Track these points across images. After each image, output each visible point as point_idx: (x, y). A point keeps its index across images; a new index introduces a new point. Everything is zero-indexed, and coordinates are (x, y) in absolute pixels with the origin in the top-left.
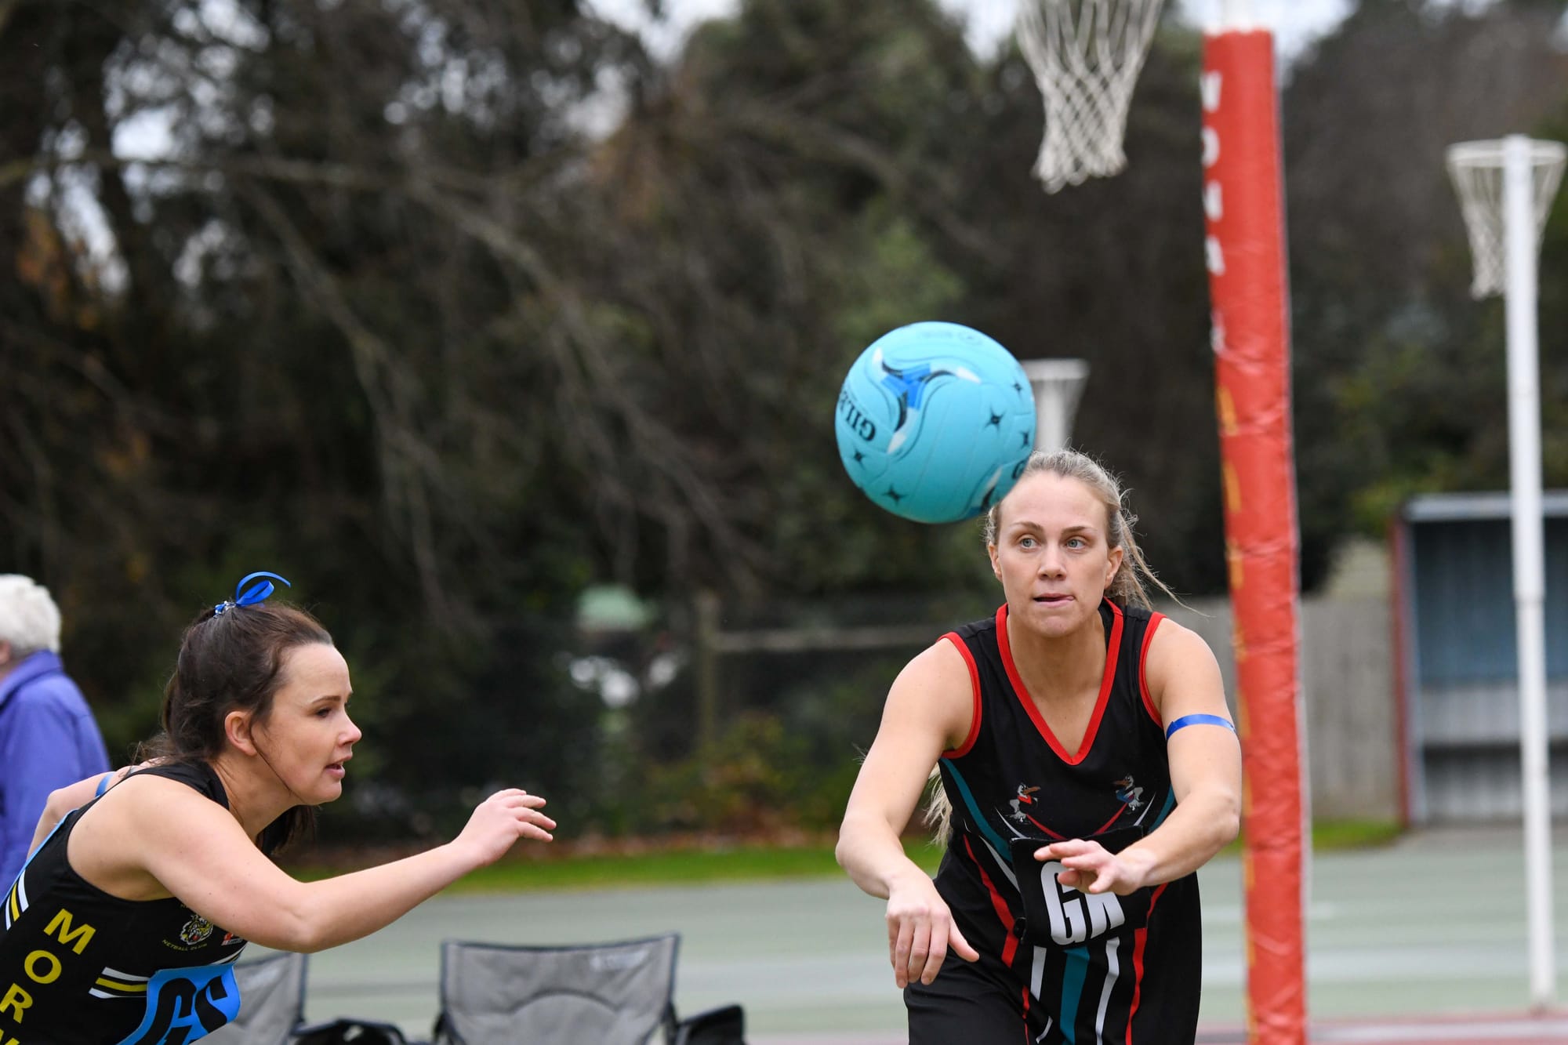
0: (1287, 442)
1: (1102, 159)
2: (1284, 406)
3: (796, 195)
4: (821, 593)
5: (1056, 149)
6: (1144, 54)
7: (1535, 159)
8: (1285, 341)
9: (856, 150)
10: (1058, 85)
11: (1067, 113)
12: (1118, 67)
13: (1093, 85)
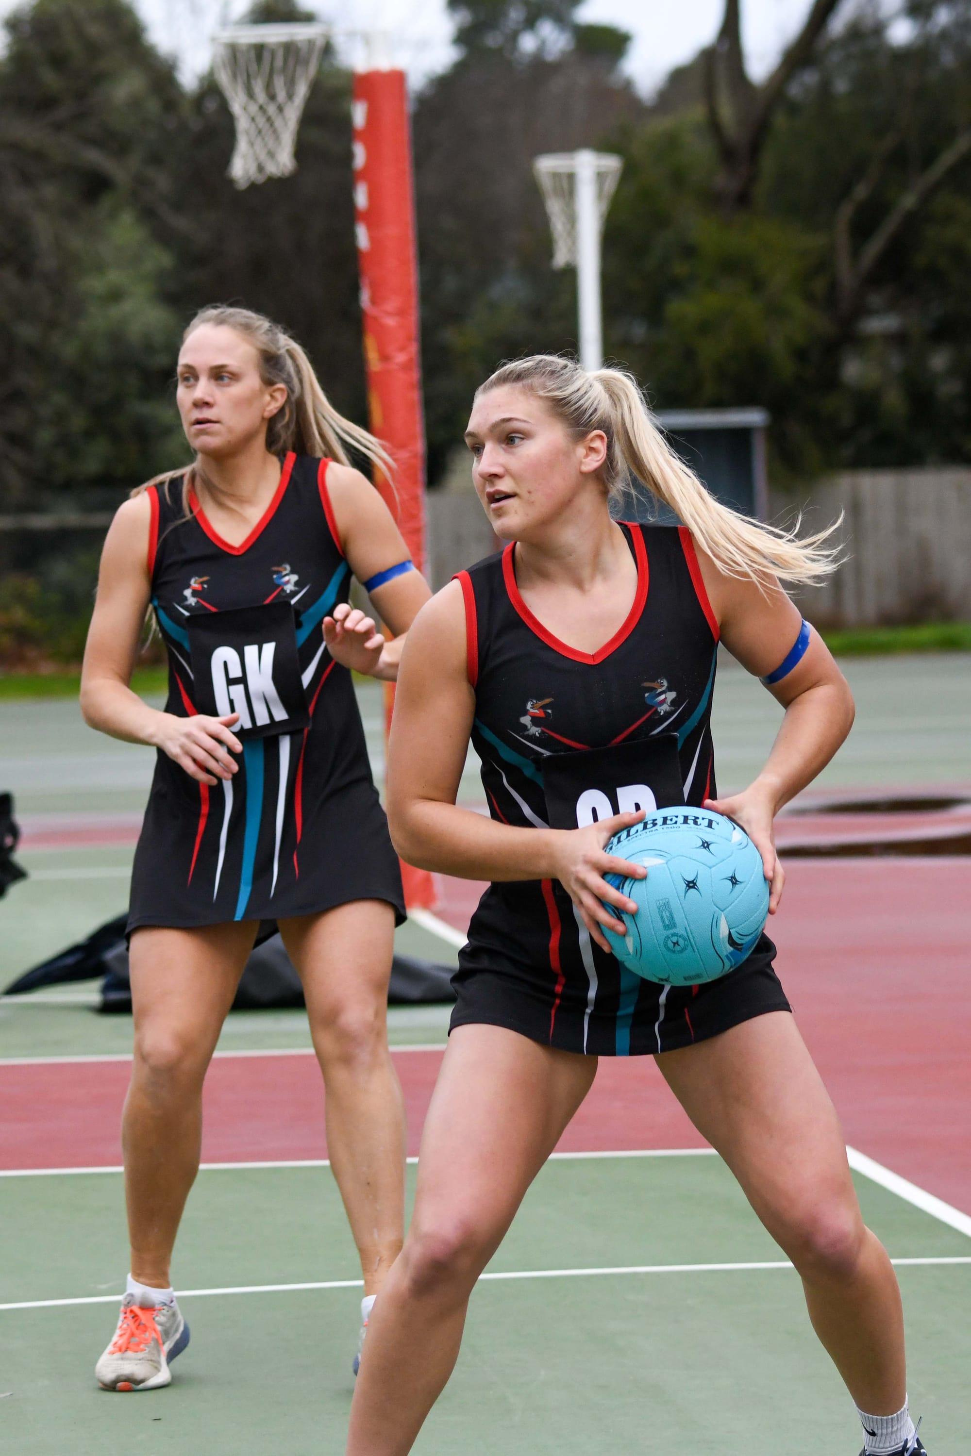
0: (415, 375)
1: (277, 164)
2: (414, 348)
3: (50, 191)
4: (68, 486)
5: (244, 157)
6: (310, 87)
7: (598, 166)
8: (414, 300)
9: (94, 157)
10: (245, 109)
11: (253, 132)
12: (290, 96)
13: (272, 109)
